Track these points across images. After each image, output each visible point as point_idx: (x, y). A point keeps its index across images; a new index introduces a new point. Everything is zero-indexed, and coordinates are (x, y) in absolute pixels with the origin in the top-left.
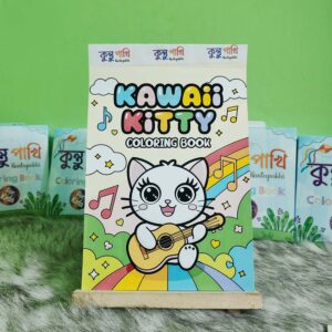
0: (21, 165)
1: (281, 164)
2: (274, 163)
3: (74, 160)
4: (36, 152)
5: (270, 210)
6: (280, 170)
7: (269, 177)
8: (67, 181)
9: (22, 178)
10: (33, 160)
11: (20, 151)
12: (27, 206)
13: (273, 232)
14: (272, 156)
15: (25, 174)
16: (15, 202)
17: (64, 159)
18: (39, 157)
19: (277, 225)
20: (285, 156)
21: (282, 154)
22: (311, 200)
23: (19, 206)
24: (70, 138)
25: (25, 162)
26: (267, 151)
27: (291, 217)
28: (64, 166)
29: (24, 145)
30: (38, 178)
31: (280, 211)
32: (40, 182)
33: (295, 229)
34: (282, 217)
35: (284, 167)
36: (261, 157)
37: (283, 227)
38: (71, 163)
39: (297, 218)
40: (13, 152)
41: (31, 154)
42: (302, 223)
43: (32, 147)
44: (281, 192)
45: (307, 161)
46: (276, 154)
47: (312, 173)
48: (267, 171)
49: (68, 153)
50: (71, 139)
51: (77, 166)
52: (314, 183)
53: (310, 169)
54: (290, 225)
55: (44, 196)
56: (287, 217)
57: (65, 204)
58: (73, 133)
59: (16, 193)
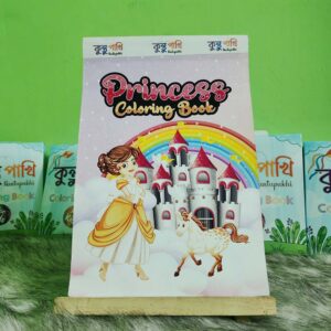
0: (14, 184)
1: (288, 171)
2: (280, 170)
3: (69, 176)
4: (31, 170)
5: (278, 221)
6: (287, 178)
7: (275, 185)
8: (61, 199)
9: (15, 196)
10: (27, 178)
11: (13, 168)
12: (19, 226)
13: (284, 245)
14: (277, 163)
15: (18, 192)
16: (5, 222)
17: (59, 175)
18: (34, 175)
19: (287, 237)
20: (291, 163)
21: (288, 161)
22: (323, 208)
23: (9, 226)
24: (66, 154)
25: (18, 180)
26: (271, 158)
27: (303, 227)
28: (59, 183)
29: (18, 162)
30: (31, 196)
31: (289, 221)
32: (32, 200)
33: (307, 241)
34: (292, 228)
35: (291, 175)
36: (266, 165)
37: (294, 239)
38: (65, 180)
39: (309, 229)
40: (6, 169)
41: (25, 172)
42: (315, 234)
43: (26, 165)
44: (289, 201)
45: (315, 167)
46: (281, 161)
47: (321, 179)
48: (273, 180)
49: (63, 169)
50: (68, 155)
51: (72, 183)
52: (325, 189)
53: (319, 175)
54: (302, 236)
55: (37, 216)
56: (298, 227)
57: (58, 223)
58: (70, 149)
59: (7, 212)
